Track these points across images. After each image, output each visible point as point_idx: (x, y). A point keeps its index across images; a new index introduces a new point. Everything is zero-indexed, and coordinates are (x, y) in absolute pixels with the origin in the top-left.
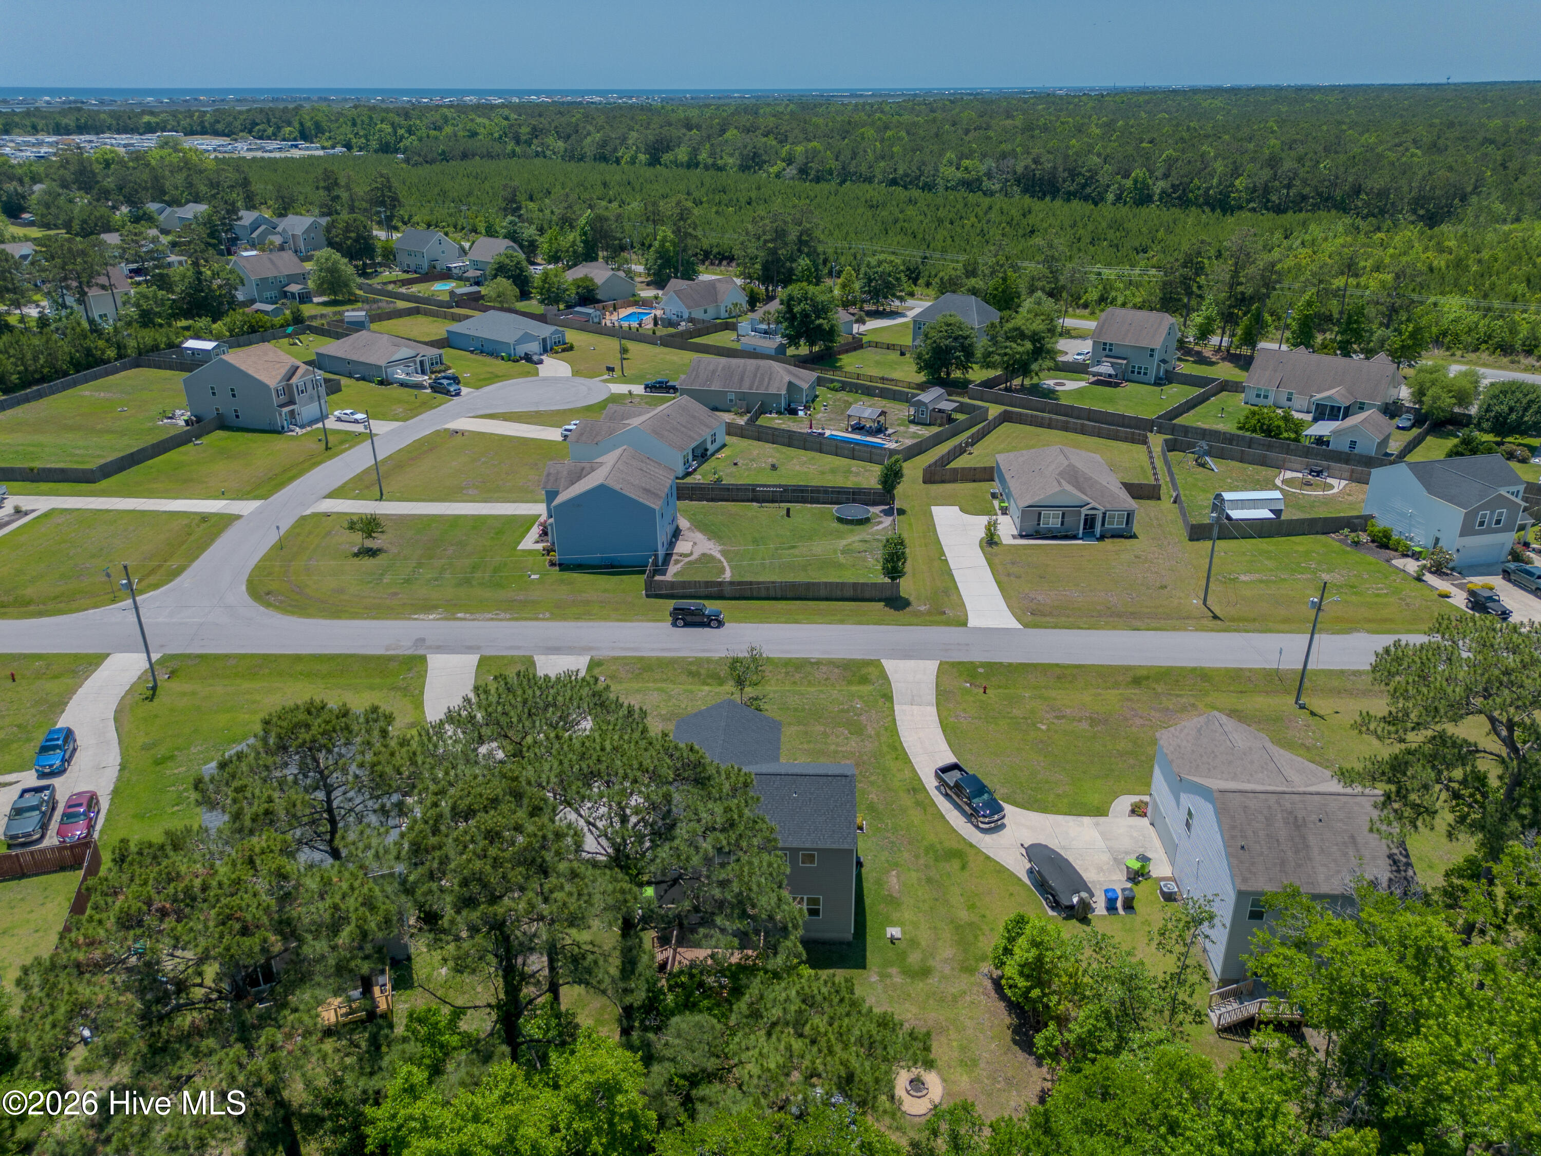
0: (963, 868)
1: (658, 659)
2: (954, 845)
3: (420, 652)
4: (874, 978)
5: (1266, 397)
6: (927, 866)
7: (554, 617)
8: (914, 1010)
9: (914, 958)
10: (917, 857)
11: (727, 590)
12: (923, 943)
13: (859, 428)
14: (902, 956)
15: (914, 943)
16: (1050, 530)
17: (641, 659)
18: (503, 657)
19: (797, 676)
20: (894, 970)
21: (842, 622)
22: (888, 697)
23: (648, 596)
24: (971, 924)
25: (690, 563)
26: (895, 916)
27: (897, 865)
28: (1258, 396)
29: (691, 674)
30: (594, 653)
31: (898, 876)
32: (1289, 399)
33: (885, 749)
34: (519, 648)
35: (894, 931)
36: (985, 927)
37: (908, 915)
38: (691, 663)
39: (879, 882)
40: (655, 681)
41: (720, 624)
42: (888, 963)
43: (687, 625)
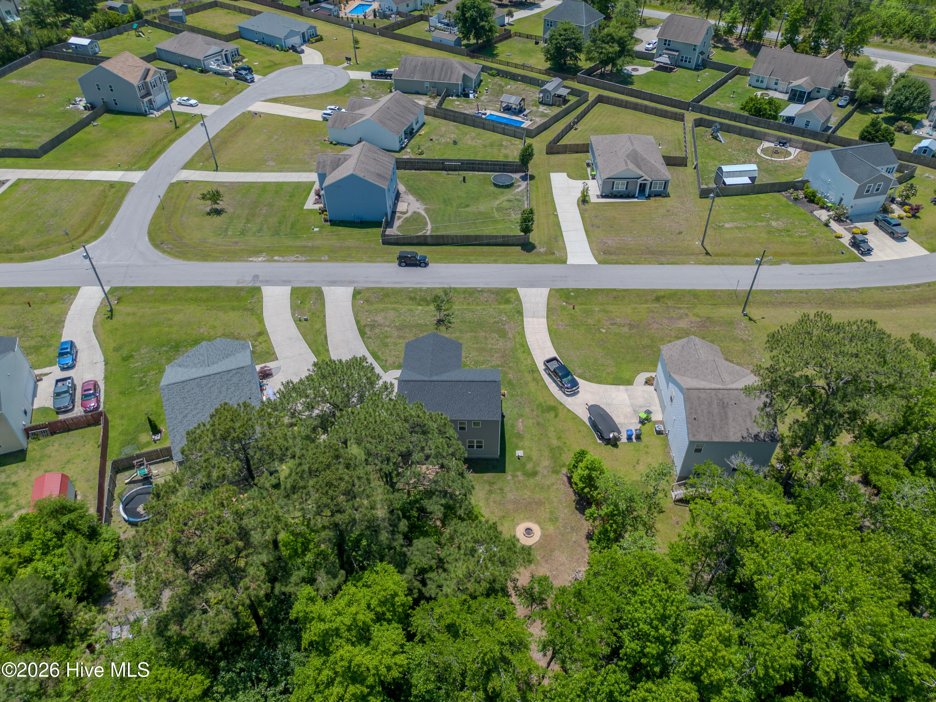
0: (556, 416)
1: (392, 289)
2: (552, 403)
3: (257, 285)
4: (509, 478)
5: (762, 82)
6: (537, 416)
7: (332, 259)
8: (529, 493)
9: (529, 466)
10: (532, 410)
11: (429, 240)
12: (534, 458)
13: (508, 109)
14: (523, 465)
15: (529, 458)
16: (619, 192)
17: (383, 289)
18: (304, 288)
19: (471, 299)
20: (519, 473)
21: (496, 262)
22: (520, 313)
23: (383, 243)
24: (559, 447)
25: (407, 220)
26: (521, 444)
27: (522, 416)
28: (757, 81)
29: (412, 299)
30: (356, 285)
31: (523, 422)
32: (776, 84)
33: (518, 346)
34: (312, 282)
35: (520, 453)
36: (565, 449)
37: (527, 443)
38: (411, 292)
39: (513, 426)
40: (391, 303)
41: (426, 265)
42: (516, 470)
43: (407, 265)
